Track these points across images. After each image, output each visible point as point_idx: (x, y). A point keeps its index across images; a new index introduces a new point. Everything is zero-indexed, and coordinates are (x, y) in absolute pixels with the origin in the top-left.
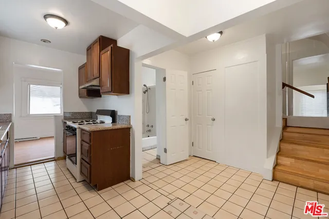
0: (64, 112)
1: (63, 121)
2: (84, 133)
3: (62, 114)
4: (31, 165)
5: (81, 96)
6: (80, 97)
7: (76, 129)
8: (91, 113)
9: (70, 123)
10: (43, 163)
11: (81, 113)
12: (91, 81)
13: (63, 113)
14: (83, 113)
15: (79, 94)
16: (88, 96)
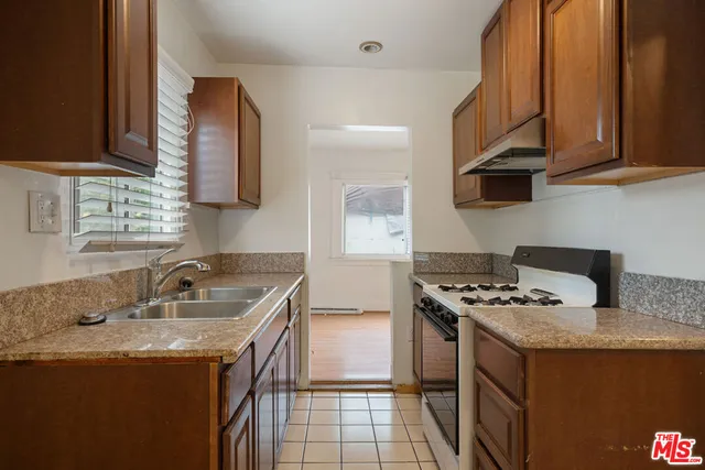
0: (415, 253)
1: (410, 278)
2: (483, 339)
3: (409, 258)
4: (340, 391)
5: (460, 203)
6: (458, 205)
7: (455, 319)
8: (491, 258)
9: (431, 290)
10: (367, 391)
11: (461, 255)
12: (499, 139)
13: (410, 251)
14: (467, 255)
15: (455, 196)
16: (488, 199)
